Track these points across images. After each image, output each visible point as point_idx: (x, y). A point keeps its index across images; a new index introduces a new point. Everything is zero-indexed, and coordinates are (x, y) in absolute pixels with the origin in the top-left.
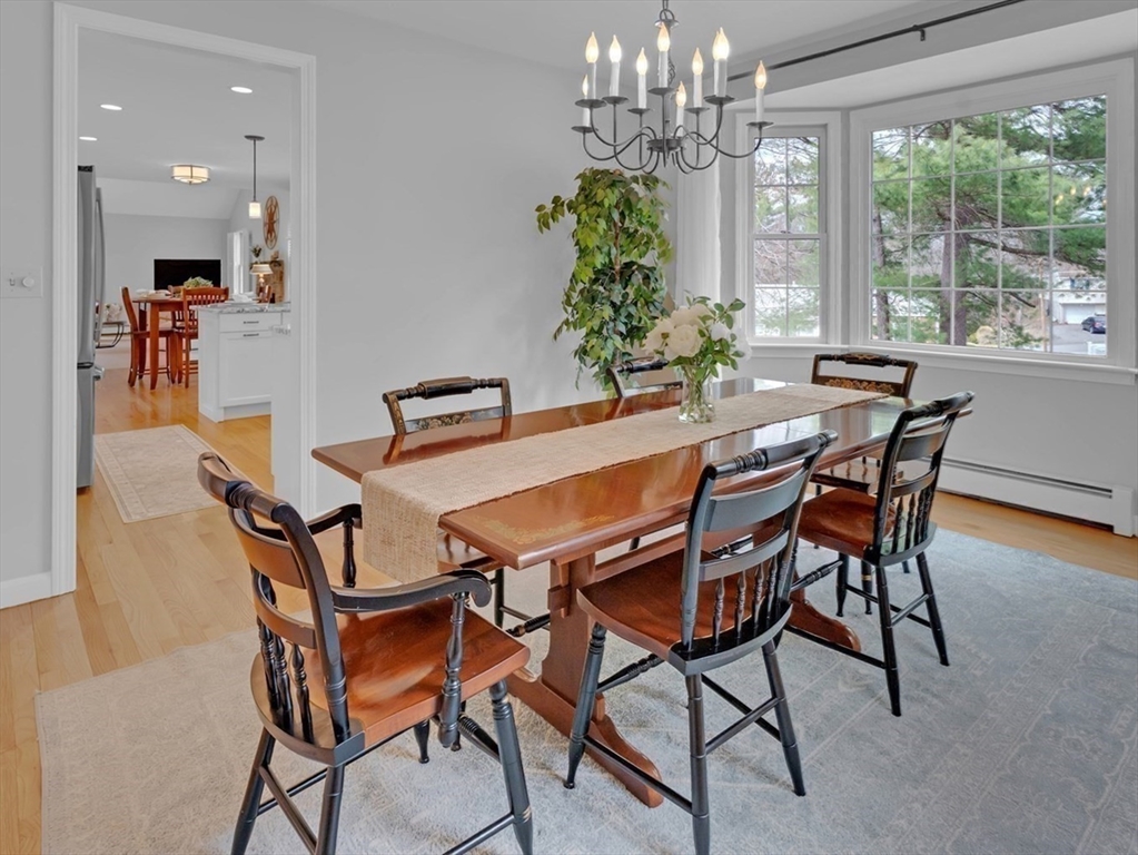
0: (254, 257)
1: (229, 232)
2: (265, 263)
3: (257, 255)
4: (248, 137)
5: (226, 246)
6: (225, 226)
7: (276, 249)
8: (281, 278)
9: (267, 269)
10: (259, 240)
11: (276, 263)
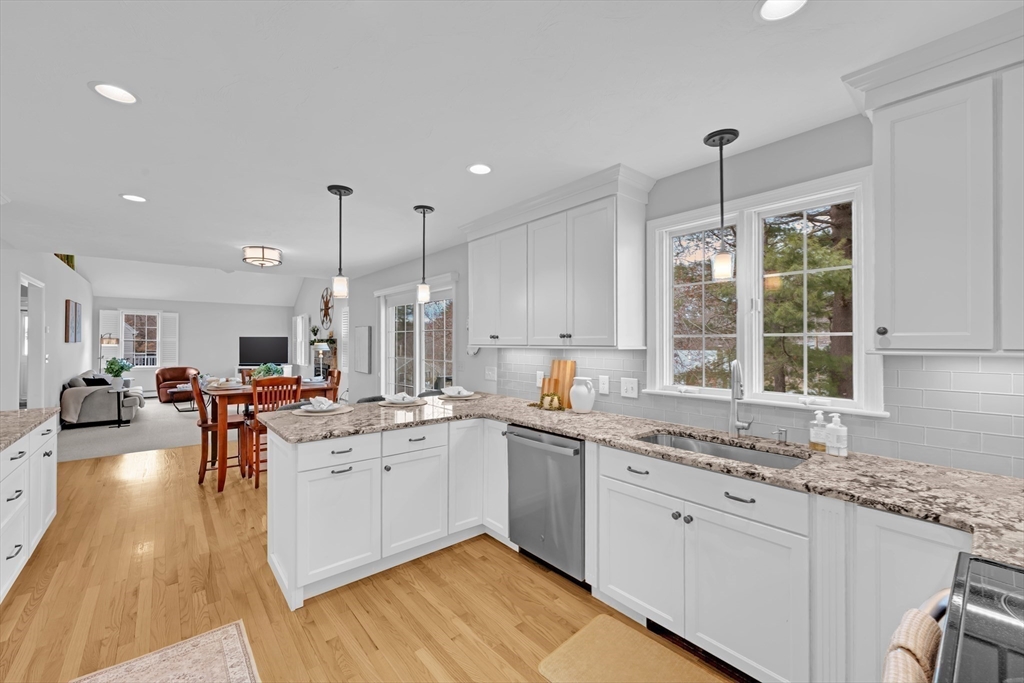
0: (312, 334)
1: (294, 315)
2: (322, 341)
3: (315, 334)
4: (331, 188)
5: (291, 326)
6: (292, 312)
7: (330, 329)
8: (335, 353)
9: (325, 347)
10: (317, 322)
11: (332, 341)
